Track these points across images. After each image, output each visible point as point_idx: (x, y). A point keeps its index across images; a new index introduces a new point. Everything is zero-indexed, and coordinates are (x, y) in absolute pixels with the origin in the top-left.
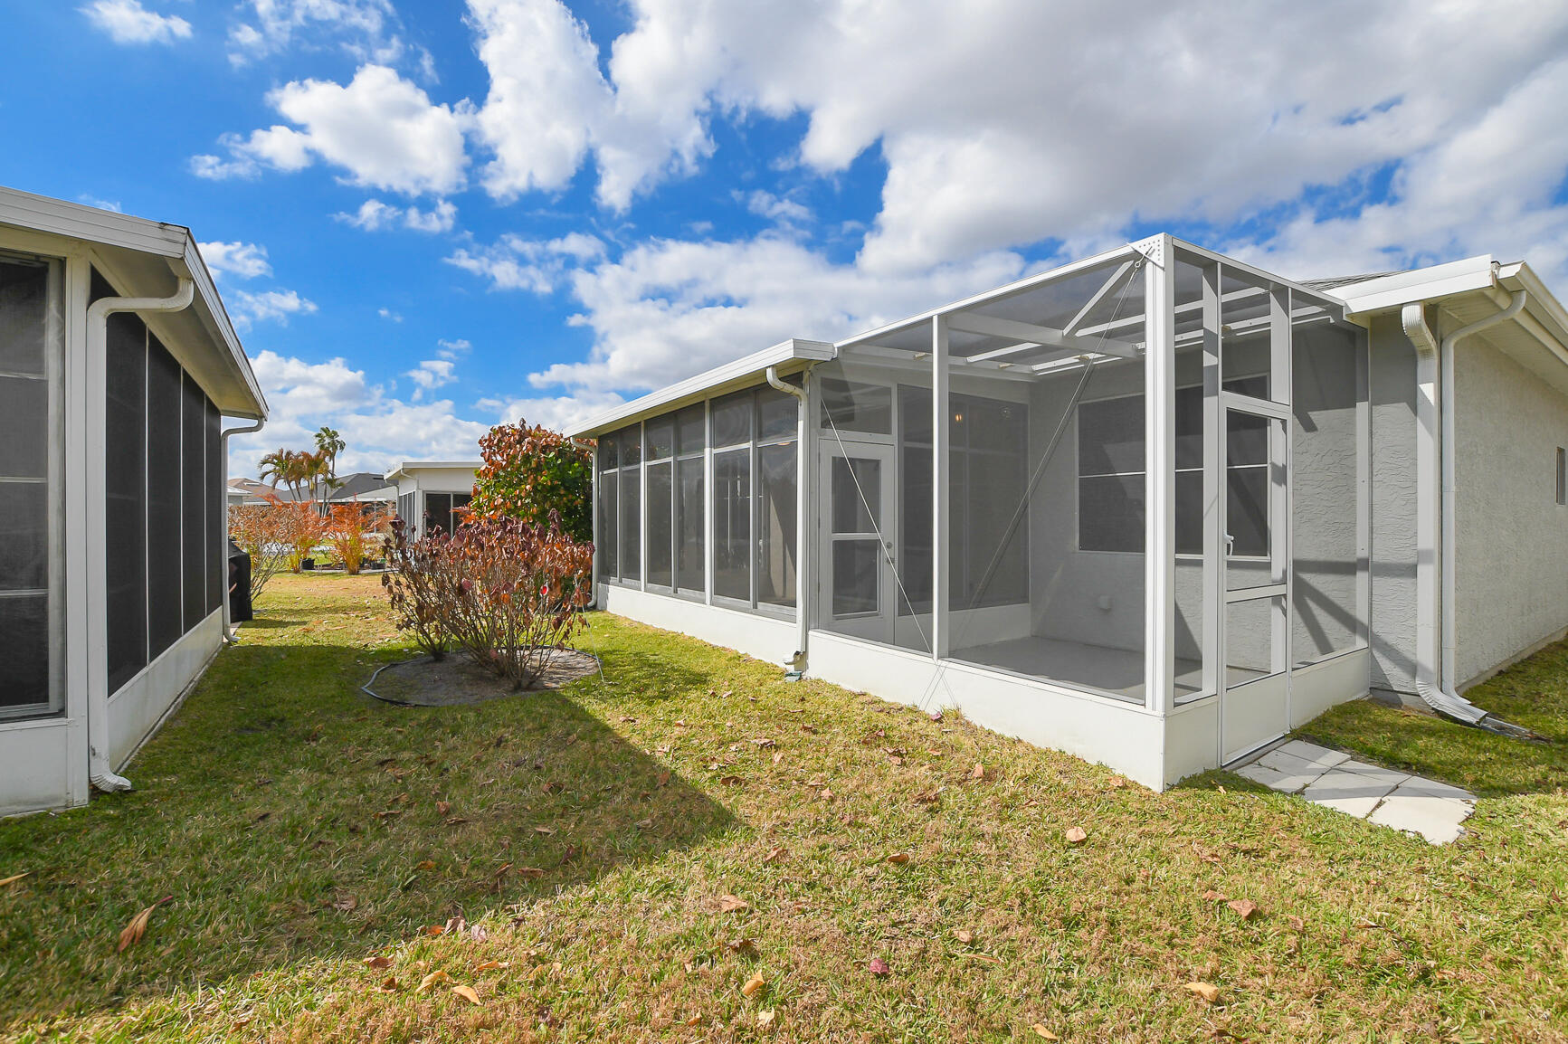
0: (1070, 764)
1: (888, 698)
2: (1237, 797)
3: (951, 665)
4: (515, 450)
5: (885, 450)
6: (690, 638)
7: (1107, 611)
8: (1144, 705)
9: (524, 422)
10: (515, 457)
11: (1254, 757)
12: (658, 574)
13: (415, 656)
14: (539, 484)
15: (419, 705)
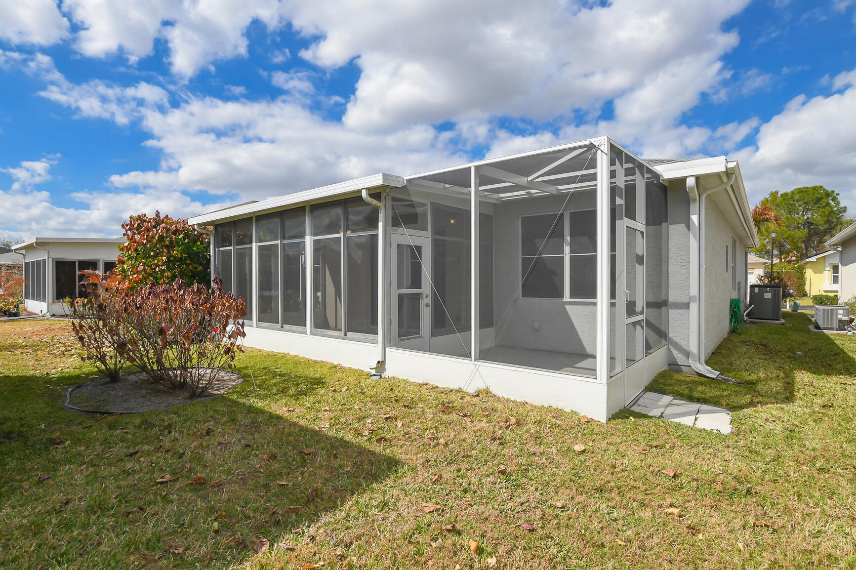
0: (558, 413)
1: (442, 385)
2: (640, 421)
3: (483, 364)
4: (153, 232)
5: (423, 239)
6: (295, 356)
7: (537, 330)
8: (596, 379)
9: (159, 213)
10: (153, 237)
11: (635, 402)
12: (267, 315)
13: (92, 380)
14: (172, 256)
15: (123, 413)
